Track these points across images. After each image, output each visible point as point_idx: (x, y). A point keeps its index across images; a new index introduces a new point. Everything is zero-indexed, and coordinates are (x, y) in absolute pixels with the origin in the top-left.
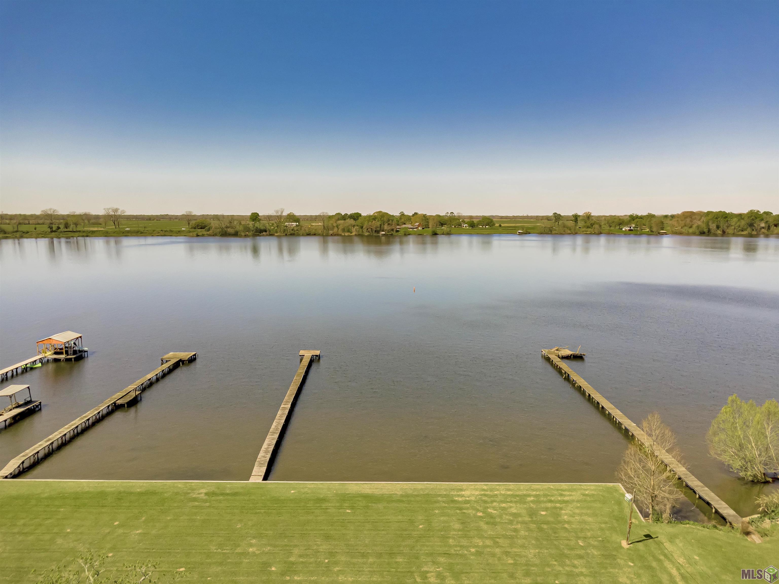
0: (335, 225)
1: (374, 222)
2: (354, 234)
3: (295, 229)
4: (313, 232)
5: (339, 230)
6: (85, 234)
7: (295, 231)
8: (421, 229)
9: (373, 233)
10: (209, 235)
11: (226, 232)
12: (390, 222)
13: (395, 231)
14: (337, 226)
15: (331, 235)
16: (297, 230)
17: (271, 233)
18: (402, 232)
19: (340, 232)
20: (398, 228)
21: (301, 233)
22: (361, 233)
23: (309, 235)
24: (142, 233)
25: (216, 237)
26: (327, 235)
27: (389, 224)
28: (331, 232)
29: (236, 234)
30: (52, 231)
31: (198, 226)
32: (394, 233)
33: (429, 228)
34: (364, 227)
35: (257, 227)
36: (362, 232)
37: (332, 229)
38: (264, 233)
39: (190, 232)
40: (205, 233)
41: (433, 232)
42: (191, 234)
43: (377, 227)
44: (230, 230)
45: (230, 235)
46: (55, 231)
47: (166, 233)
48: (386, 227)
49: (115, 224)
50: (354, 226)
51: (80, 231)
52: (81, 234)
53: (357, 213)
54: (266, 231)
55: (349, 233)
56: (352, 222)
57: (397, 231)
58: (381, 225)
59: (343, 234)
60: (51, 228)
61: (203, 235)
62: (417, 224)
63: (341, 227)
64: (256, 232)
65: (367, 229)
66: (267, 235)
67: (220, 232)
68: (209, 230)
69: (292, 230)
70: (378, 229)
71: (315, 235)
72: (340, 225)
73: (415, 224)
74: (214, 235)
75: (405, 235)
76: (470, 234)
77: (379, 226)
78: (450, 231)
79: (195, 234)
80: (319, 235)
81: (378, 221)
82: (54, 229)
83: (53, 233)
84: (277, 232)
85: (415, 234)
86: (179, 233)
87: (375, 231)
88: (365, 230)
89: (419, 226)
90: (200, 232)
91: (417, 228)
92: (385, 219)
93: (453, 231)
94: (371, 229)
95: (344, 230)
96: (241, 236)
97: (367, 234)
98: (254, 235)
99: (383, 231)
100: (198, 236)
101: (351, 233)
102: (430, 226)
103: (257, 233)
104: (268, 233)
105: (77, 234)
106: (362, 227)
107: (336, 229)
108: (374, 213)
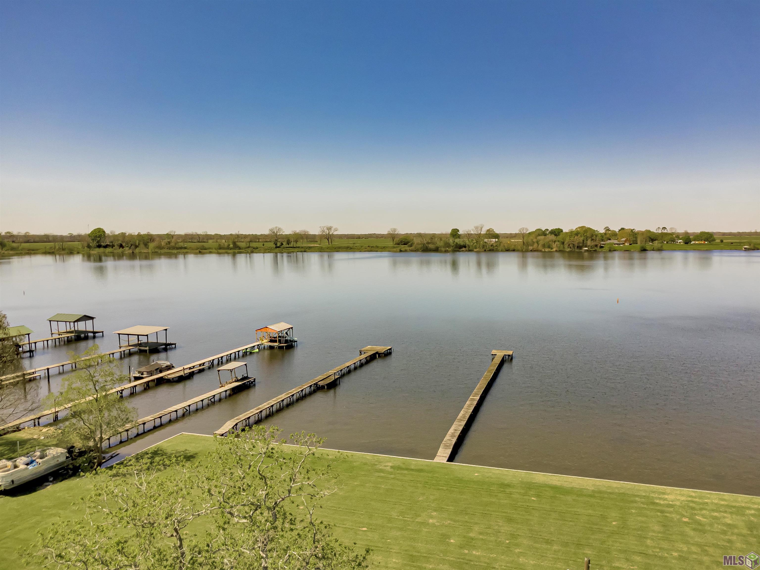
0: (535, 240)
1: (576, 237)
2: (554, 250)
3: (494, 245)
4: (512, 247)
5: (539, 246)
6: (303, 250)
7: (494, 247)
8: (628, 244)
9: (575, 249)
10: (412, 251)
11: (427, 248)
12: (594, 237)
13: (599, 247)
14: (537, 242)
15: (531, 251)
16: (496, 246)
17: (470, 249)
18: (606, 248)
19: (540, 248)
20: (603, 244)
21: (500, 249)
22: (561, 249)
23: (508, 250)
24: (351, 248)
25: (419, 252)
26: (527, 251)
27: (592, 240)
28: (531, 248)
29: (436, 250)
30: (277, 247)
31: (401, 242)
32: (598, 249)
33: (637, 244)
34: (565, 243)
35: (457, 243)
36: (564, 248)
37: (532, 245)
38: (464, 249)
39: (394, 247)
40: (408, 249)
41: (642, 247)
42: (395, 250)
43: (579, 243)
44: (431, 246)
45: (431, 250)
46: (279, 247)
47: (373, 249)
48: (589, 243)
49: (328, 240)
50: (555, 242)
51: (299, 247)
52: (300, 250)
53: (559, 229)
54: (465, 247)
55: (550, 249)
56: (553, 237)
57: (601, 247)
58: (583, 240)
59: (543, 250)
60: (276, 244)
61: (406, 251)
62: (624, 239)
63: (541, 243)
64: (456, 247)
65: (569, 245)
66: (466, 251)
67: (421, 248)
68: (411, 246)
69: (492, 246)
70: (581, 245)
71: (514, 250)
72: (540, 240)
73: (622, 240)
74: (416, 251)
75: (610, 251)
76: (686, 250)
77: (582, 241)
78: (662, 246)
79: (398, 249)
80: (518, 251)
81: (581, 236)
82: (278, 245)
83: (277, 249)
84: (476, 248)
85: (621, 250)
86: (383, 249)
87: (578, 247)
88: (566, 246)
89: (626, 241)
90: (403, 247)
91: (623, 244)
92: (588, 234)
93: (664, 247)
94: (573, 244)
95: (544, 246)
96: (441, 252)
97: (568, 250)
98: (454, 251)
99: (586, 247)
100: (401, 251)
101: (552, 249)
102: (639, 242)
103: (457, 249)
104: (467, 248)
105: (296, 250)
106: (563, 243)
107: (536, 245)
108: (577, 229)
